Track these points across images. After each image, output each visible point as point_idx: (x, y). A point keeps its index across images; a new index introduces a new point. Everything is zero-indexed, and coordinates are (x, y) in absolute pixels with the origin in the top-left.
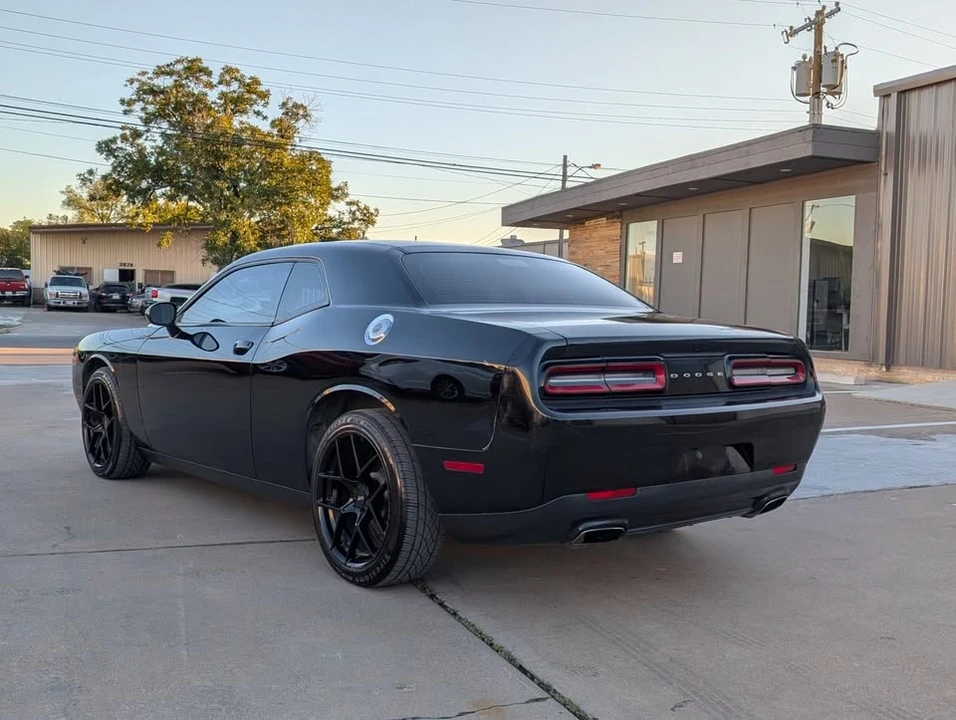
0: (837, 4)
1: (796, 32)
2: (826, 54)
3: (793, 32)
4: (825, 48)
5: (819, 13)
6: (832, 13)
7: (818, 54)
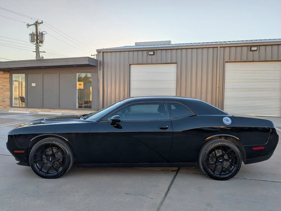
0: (42, 21)
1: (30, 25)
2: (39, 33)
3: (28, 25)
4: (39, 31)
5: (37, 22)
6: (41, 23)
7: (37, 32)
